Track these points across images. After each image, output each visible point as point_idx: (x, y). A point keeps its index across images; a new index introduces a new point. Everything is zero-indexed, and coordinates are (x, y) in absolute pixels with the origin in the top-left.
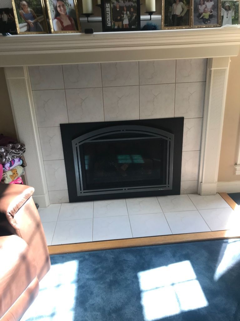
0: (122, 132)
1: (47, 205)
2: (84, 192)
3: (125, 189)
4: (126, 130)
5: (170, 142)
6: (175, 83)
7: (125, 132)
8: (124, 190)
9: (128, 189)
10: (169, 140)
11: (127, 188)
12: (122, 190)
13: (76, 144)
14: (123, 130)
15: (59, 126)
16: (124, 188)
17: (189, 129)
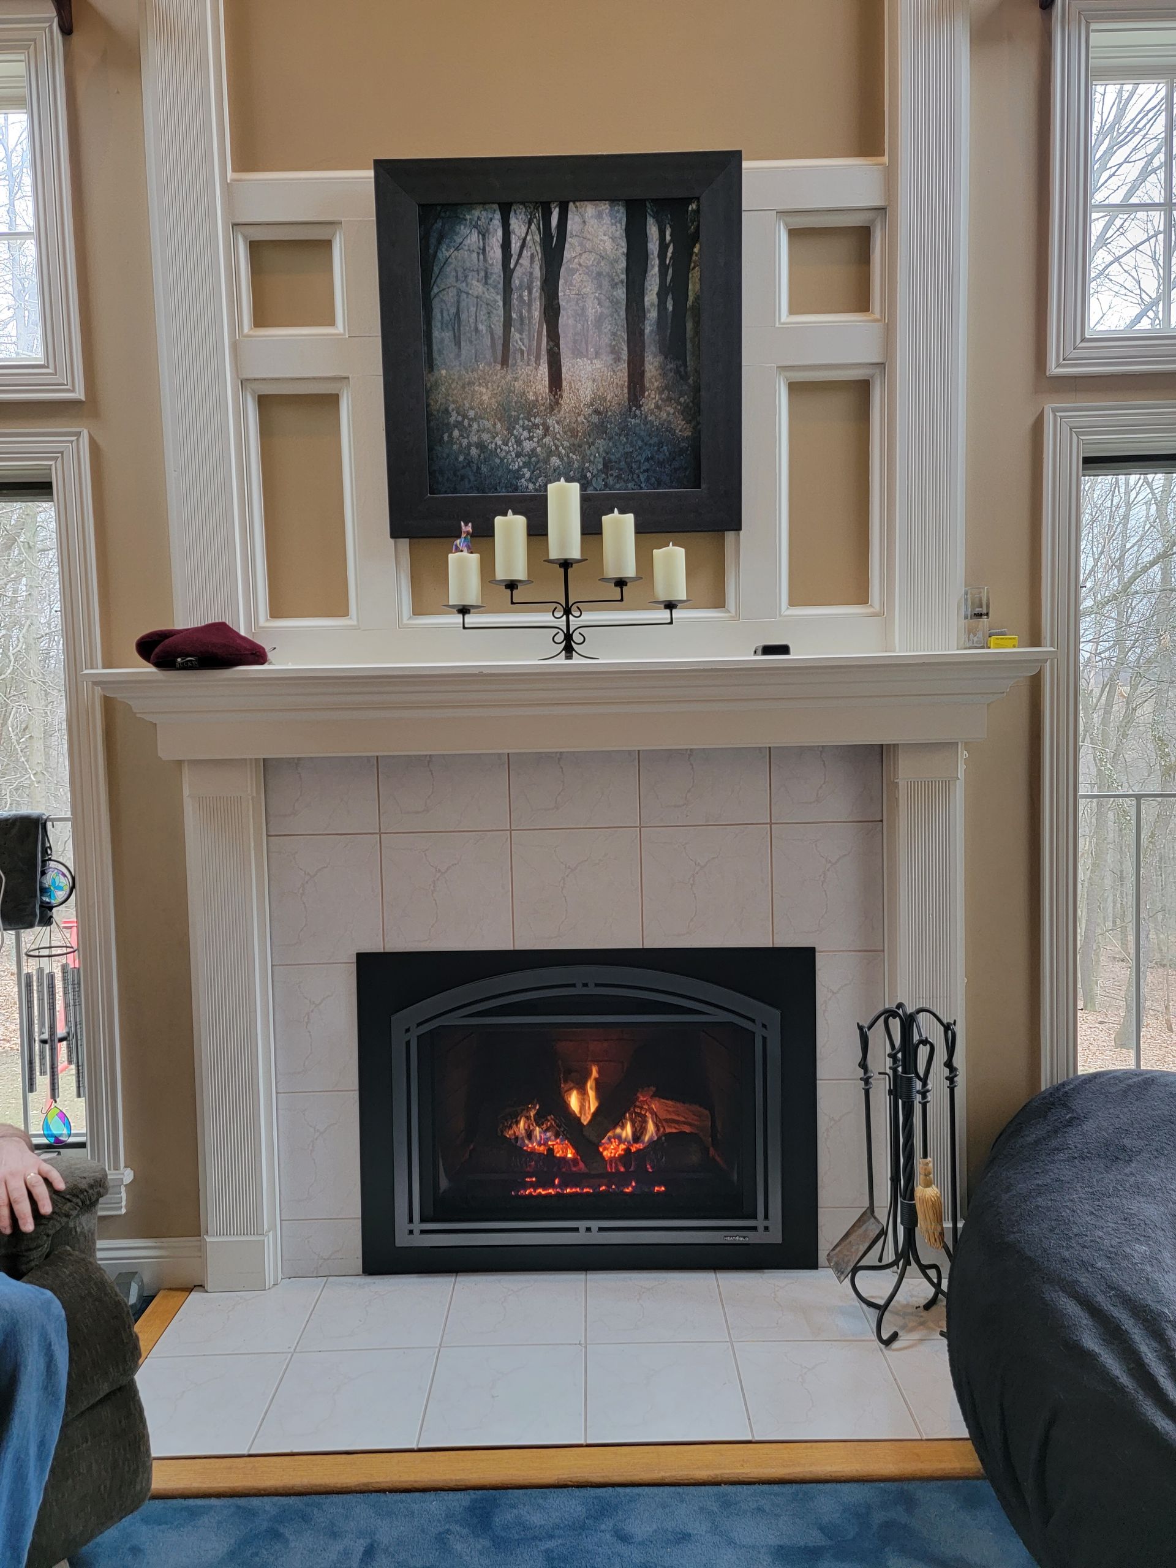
0: (579, 990)
1: (270, 1280)
2: (423, 1232)
3: (588, 1229)
4: (597, 985)
5: (764, 1039)
6: (771, 824)
7: (592, 990)
8: (582, 1230)
9: (601, 1229)
10: (759, 1032)
11: (595, 1224)
12: (576, 1230)
13: (408, 1030)
14: (585, 985)
15: (354, 960)
16: (582, 1224)
17: (834, 993)
